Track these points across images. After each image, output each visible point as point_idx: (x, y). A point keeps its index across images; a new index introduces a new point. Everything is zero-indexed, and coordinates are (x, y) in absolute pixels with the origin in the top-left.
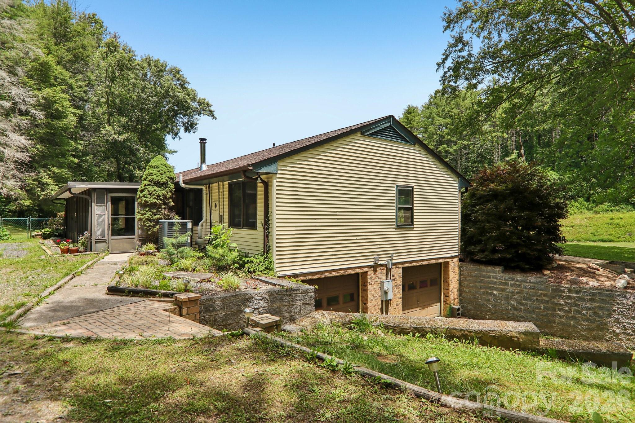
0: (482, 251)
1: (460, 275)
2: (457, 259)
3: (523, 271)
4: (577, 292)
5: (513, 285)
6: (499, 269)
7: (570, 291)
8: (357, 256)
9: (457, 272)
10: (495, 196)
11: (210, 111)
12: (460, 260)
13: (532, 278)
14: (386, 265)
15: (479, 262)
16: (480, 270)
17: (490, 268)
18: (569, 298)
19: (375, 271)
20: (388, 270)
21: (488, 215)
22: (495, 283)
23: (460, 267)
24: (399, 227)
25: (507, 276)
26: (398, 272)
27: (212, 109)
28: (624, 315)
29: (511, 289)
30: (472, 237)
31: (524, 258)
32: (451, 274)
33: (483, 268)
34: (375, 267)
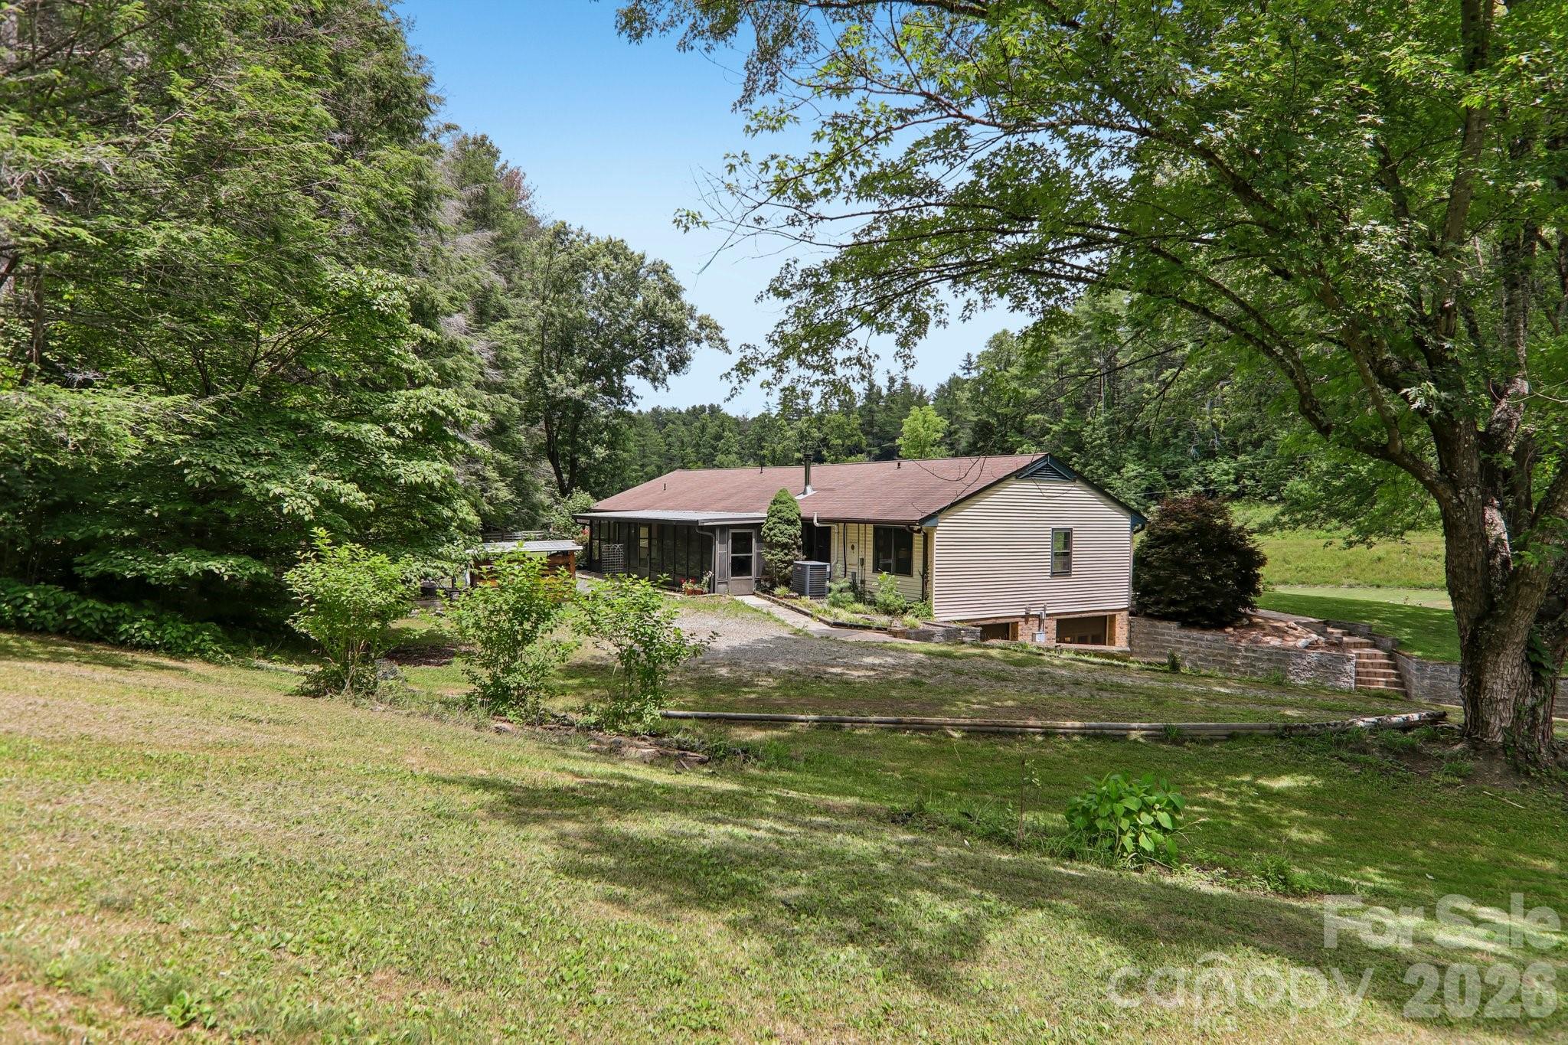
0: (1157, 603)
1: (1130, 631)
2: (1125, 613)
3: (1205, 628)
4: (1254, 651)
5: (1188, 644)
6: (1174, 625)
7: (1246, 650)
8: (1011, 605)
9: (1126, 628)
10: (1174, 538)
11: (722, 340)
12: (1131, 614)
13: (1208, 636)
14: (1038, 616)
15: (1150, 616)
16: (1152, 626)
17: (1165, 624)
18: (1246, 657)
19: (1027, 622)
20: (1041, 621)
21: (1164, 560)
22: (1169, 641)
23: (1130, 622)
24: (1053, 574)
25: (1183, 633)
26: (1052, 624)
27: (724, 335)
28: (1298, 676)
29: (1186, 648)
30: (1147, 585)
31: (1203, 611)
32: (1117, 630)
33: (1157, 623)
34: (1027, 617)
